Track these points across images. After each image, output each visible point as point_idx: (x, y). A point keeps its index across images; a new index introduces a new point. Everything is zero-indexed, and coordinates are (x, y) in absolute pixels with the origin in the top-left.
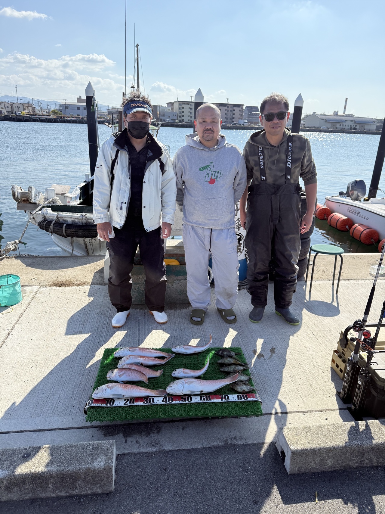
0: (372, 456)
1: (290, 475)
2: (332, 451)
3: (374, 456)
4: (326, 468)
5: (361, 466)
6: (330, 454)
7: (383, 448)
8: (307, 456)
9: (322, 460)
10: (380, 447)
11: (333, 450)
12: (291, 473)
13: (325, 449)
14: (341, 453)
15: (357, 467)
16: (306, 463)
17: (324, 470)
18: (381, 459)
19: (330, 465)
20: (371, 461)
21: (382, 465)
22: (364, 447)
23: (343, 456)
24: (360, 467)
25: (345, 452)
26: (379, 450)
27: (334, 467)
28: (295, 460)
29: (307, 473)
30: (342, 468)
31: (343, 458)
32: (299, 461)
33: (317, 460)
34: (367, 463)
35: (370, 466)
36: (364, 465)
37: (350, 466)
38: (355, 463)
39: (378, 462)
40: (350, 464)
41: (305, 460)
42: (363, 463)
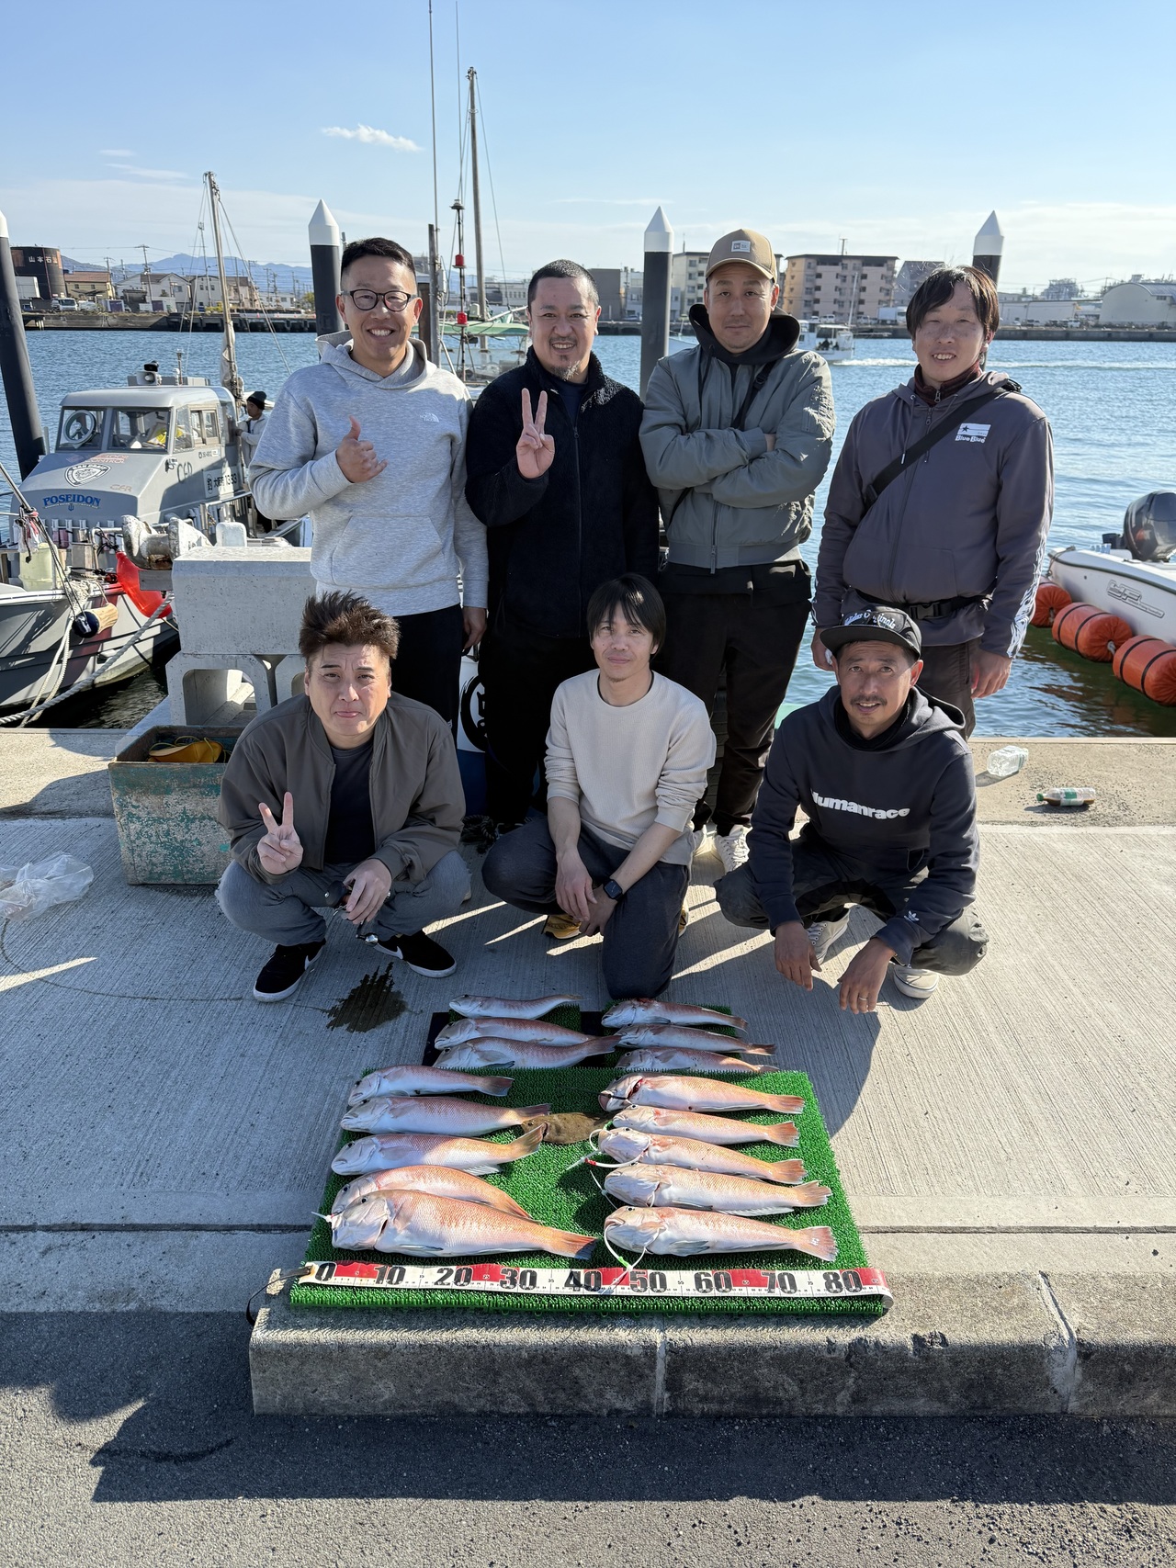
0: (529, 1384)
1: (259, 1416)
2: (386, 1354)
3: (535, 1383)
4: (374, 1407)
5: (494, 1408)
6: (380, 1365)
7: (563, 1359)
8: (303, 1364)
9: (358, 1380)
10: (552, 1357)
11: (389, 1353)
12: (261, 1411)
13: (362, 1346)
14: (419, 1363)
15: (482, 1414)
16: (304, 1384)
17: (368, 1410)
18: (563, 1396)
19: (386, 1397)
20: (526, 1396)
21: (568, 1412)
22: (496, 1351)
23: (426, 1373)
24: (491, 1412)
25: (432, 1361)
26: (548, 1364)
27: (402, 1406)
28: (264, 1372)
29: (315, 1415)
30: (430, 1412)
31: (427, 1381)
32: (279, 1377)
33: (339, 1378)
34: (514, 1404)
35: (527, 1414)
36: (506, 1409)
37: (455, 1406)
38: (471, 1399)
39: (551, 1402)
40: (457, 1401)
41: (301, 1375)
42: (502, 1403)
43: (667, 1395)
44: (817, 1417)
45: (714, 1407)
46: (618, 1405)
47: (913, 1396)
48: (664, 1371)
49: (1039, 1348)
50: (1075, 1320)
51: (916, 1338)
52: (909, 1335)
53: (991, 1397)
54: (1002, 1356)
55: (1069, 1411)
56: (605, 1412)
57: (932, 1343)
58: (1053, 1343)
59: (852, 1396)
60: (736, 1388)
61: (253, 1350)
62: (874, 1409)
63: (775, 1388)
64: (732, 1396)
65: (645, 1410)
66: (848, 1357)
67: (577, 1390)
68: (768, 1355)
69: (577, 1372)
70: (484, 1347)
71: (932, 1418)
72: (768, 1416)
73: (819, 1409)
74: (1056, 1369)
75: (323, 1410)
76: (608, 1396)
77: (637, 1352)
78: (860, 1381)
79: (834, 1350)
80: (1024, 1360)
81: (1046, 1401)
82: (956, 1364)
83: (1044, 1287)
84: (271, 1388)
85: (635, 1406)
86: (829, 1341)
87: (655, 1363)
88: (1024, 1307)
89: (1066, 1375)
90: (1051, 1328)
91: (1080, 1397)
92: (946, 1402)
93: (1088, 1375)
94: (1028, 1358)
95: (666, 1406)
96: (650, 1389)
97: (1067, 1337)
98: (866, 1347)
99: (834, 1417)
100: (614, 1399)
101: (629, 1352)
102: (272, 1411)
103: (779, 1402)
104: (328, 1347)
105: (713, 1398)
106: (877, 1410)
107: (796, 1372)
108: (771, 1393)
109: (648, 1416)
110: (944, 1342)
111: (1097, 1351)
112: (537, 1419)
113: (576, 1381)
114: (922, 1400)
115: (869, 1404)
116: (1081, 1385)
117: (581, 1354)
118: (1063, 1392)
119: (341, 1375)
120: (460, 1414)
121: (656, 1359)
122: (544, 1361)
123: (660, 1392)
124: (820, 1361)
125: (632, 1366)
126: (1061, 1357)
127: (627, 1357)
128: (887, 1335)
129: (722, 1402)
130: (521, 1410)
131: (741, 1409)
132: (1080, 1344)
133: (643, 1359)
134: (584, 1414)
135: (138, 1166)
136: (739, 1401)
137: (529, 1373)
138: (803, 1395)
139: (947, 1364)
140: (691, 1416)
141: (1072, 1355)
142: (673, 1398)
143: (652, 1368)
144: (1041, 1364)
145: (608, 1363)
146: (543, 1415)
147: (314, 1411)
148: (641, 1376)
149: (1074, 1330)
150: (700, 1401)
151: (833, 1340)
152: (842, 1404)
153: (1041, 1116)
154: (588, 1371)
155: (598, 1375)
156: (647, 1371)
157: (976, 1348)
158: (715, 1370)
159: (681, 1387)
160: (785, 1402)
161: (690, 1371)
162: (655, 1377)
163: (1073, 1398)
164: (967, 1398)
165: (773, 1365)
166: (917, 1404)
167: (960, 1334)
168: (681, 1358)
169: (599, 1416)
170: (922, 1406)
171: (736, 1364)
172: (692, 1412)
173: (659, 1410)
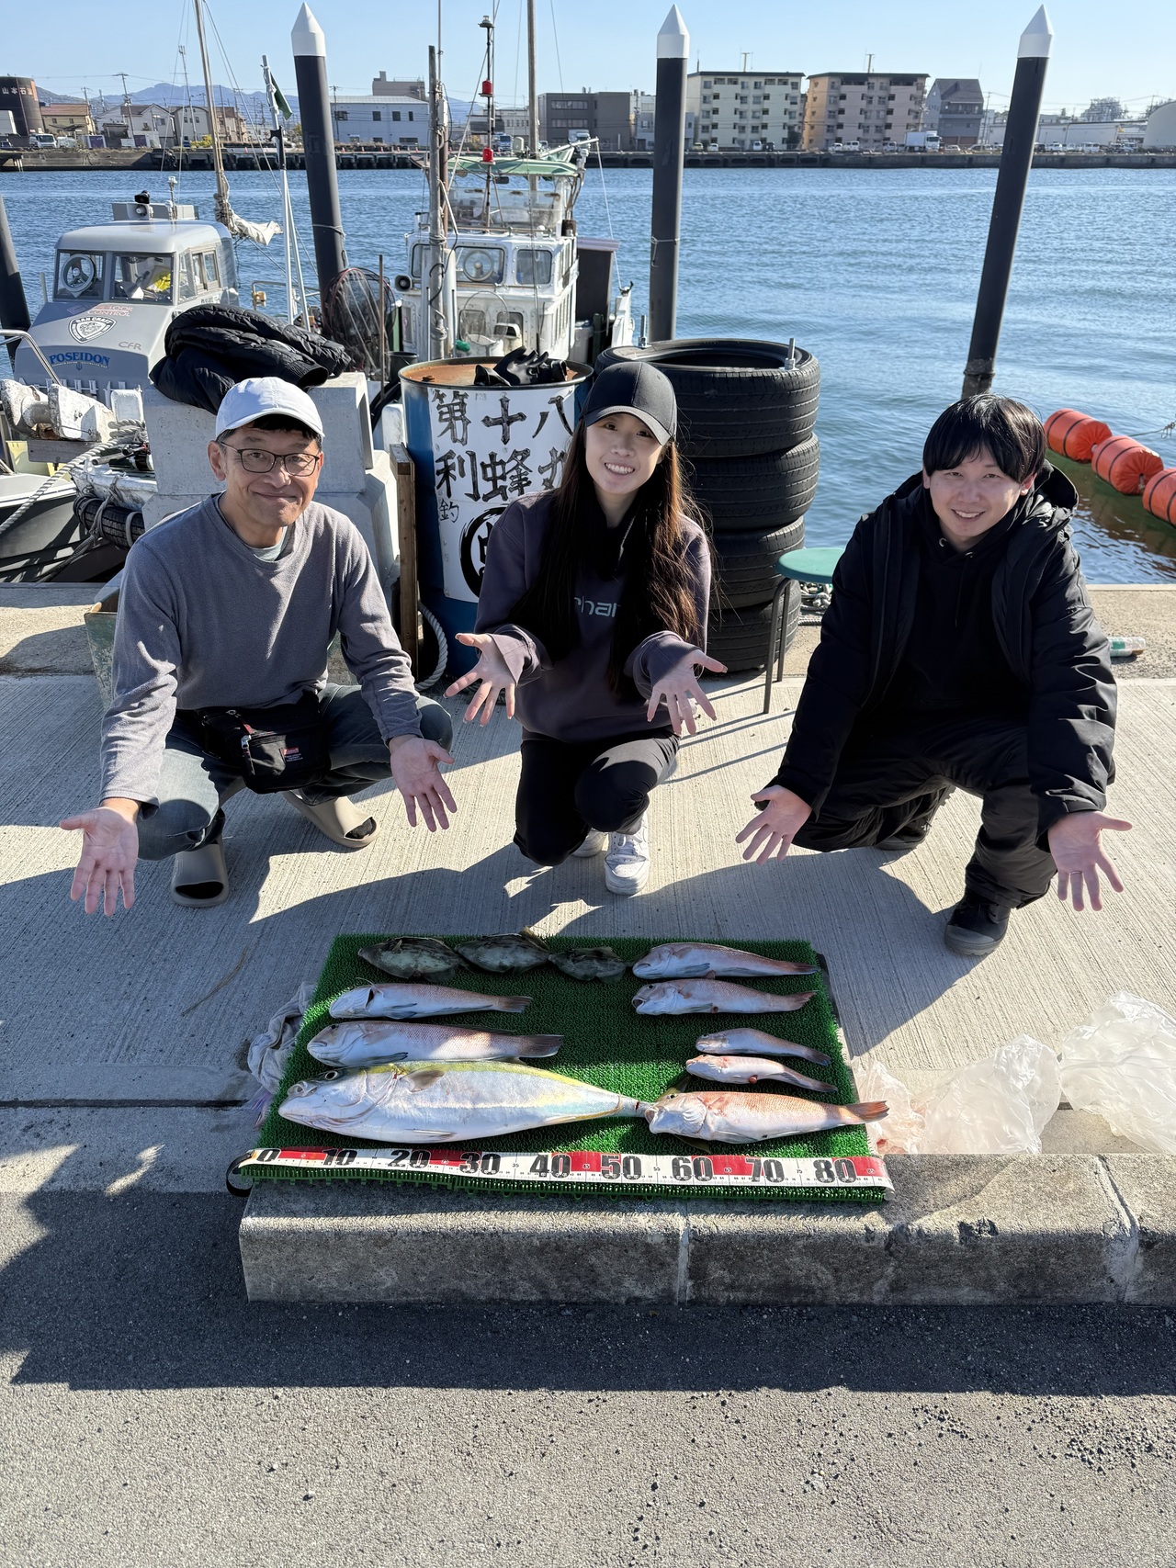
0: (542, 1272)
1: (253, 1302)
2: (386, 1242)
3: (547, 1271)
4: (376, 1294)
5: (504, 1296)
6: (380, 1252)
7: (578, 1247)
8: (297, 1251)
9: (357, 1267)
11: (389, 1241)
12: (256, 1298)
13: (360, 1233)
14: (423, 1251)
15: (491, 1302)
16: (300, 1271)
17: (369, 1297)
18: (578, 1284)
19: (389, 1284)
20: (541, 1286)
21: (584, 1300)
23: (430, 1261)
24: (502, 1299)
26: (561, 1252)
27: (406, 1294)
28: (257, 1259)
29: (314, 1301)
30: (435, 1299)
31: (431, 1268)
32: (273, 1264)
33: (337, 1266)
34: (524, 1291)
35: (540, 1302)
36: (517, 1297)
37: (463, 1294)
38: (478, 1285)
39: (566, 1290)
40: (464, 1288)
41: (296, 1262)
42: (512, 1290)
43: (690, 1283)
44: (851, 1305)
45: (741, 1295)
46: (637, 1293)
47: (957, 1285)
48: (687, 1260)
49: (1098, 1237)
50: (1137, 1207)
51: (962, 1226)
52: (955, 1223)
53: (1041, 1287)
54: (1057, 1245)
55: (1126, 1300)
56: (623, 1300)
57: (980, 1232)
58: (1114, 1230)
59: (890, 1285)
60: (765, 1277)
61: (243, 1237)
62: (914, 1298)
63: (808, 1277)
64: (760, 1284)
65: (667, 1298)
66: (888, 1247)
67: (593, 1278)
68: (800, 1243)
69: (593, 1260)
70: (492, 1235)
71: (977, 1308)
72: (799, 1304)
73: (855, 1297)
74: (1116, 1258)
75: (321, 1297)
76: (626, 1284)
77: (658, 1240)
78: (900, 1270)
79: (873, 1239)
80: (1080, 1250)
81: (1102, 1291)
82: (1006, 1253)
83: (1102, 1171)
84: (264, 1275)
85: (656, 1294)
86: (867, 1229)
87: (677, 1250)
88: (1080, 1192)
89: (1126, 1265)
90: (1111, 1216)
91: (1138, 1286)
92: (992, 1291)
93: (1149, 1265)
94: (1085, 1247)
95: (689, 1295)
96: (672, 1277)
97: (1128, 1225)
98: (908, 1236)
99: (871, 1306)
100: (632, 1287)
101: (649, 1240)
102: (267, 1297)
103: (811, 1290)
104: (323, 1234)
105: (741, 1286)
106: (917, 1298)
107: (831, 1260)
108: (803, 1282)
109: (670, 1304)
110: (993, 1230)
111: (1162, 1240)
112: (549, 1307)
113: (592, 1269)
114: (967, 1289)
115: (908, 1293)
116: (1140, 1275)
117: (597, 1241)
118: (1120, 1281)
119: (338, 1264)
120: (468, 1301)
121: (678, 1248)
122: (558, 1249)
123: (682, 1280)
124: (857, 1250)
125: (653, 1254)
126: (1122, 1246)
127: (647, 1245)
128: (931, 1223)
129: (750, 1290)
130: (533, 1298)
131: (770, 1297)
132: (1143, 1232)
133: (664, 1248)
134: (600, 1302)
135: (124, 1039)
136: (768, 1289)
137: (541, 1261)
138: (837, 1284)
139: (995, 1253)
140: (716, 1304)
141: (1134, 1244)
142: (697, 1287)
143: (675, 1256)
144: (1099, 1253)
145: (626, 1251)
146: (557, 1303)
147: (311, 1298)
148: (662, 1265)
149: (1136, 1218)
150: (726, 1290)
151: (871, 1228)
152: (879, 1292)
153: (1089, 985)
154: (605, 1259)
155: (616, 1263)
156: (668, 1260)
157: (1029, 1237)
158: (742, 1258)
159: (706, 1275)
160: (818, 1291)
161: (715, 1259)
162: (677, 1265)
163: (1131, 1288)
164: (1015, 1287)
165: (805, 1254)
166: (961, 1292)
167: (1011, 1221)
168: (705, 1246)
169: (617, 1304)
170: (965, 1295)
171: (765, 1252)
172: (717, 1301)
173: (682, 1298)
